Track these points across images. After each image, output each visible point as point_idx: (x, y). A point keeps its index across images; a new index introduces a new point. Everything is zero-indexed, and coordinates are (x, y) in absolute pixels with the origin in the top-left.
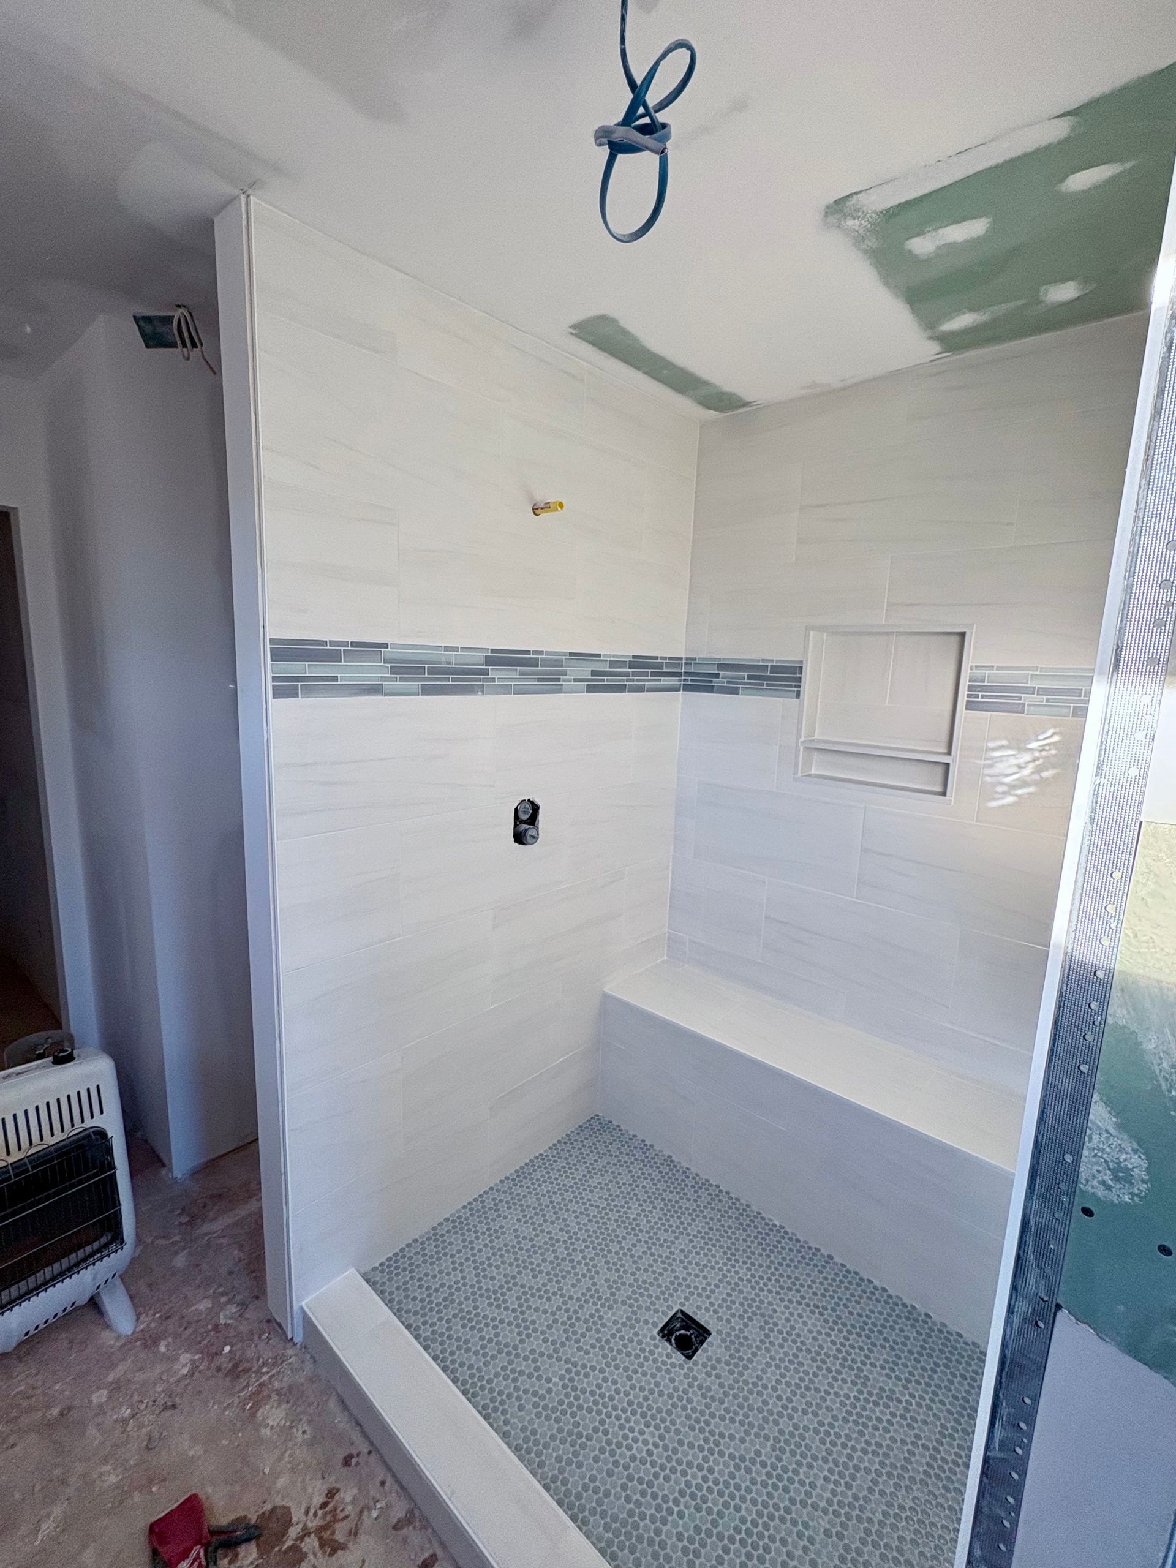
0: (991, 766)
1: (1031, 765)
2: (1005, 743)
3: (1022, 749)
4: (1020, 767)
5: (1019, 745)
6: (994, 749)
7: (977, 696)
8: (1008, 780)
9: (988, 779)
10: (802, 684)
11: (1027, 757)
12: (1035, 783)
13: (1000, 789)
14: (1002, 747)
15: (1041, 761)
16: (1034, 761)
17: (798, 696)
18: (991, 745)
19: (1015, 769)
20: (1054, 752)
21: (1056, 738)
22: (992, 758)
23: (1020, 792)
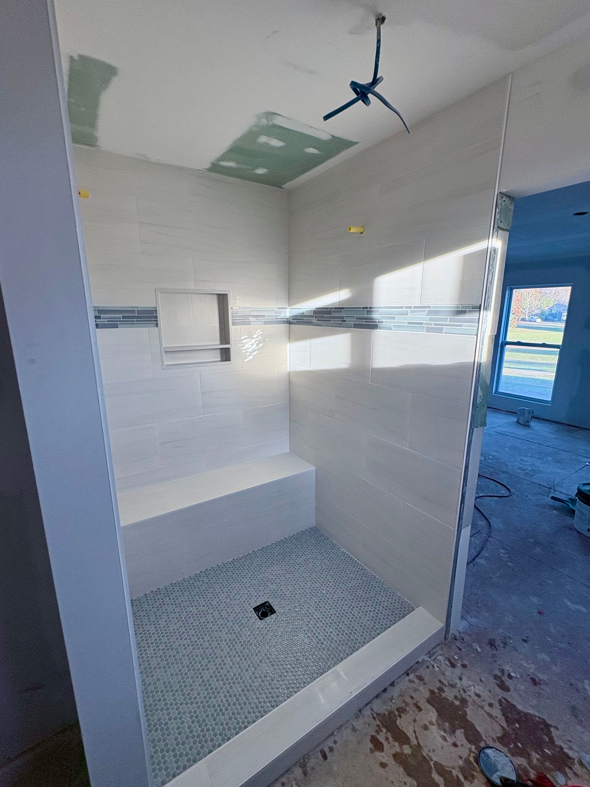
0: (244, 346)
1: (255, 344)
2: (247, 336)
3: (252, 338)
4: (252, 345)
5: (250, 337)
6: (244, 340)
7: (235, 320)
8: (249, 350)
9: (244, 351)
10: (158, 319)
11: (254, 341)
12: (258, 350)
13: (248, 354)
14: (246, 339)
15: (258, 342)
16: (256, 342)
17: (157, 325)
18: (243, 338)
19: (251, 346)
20: (261, 338)
21: (261, 333)
22: (244, 343)
23: (254, 354)
